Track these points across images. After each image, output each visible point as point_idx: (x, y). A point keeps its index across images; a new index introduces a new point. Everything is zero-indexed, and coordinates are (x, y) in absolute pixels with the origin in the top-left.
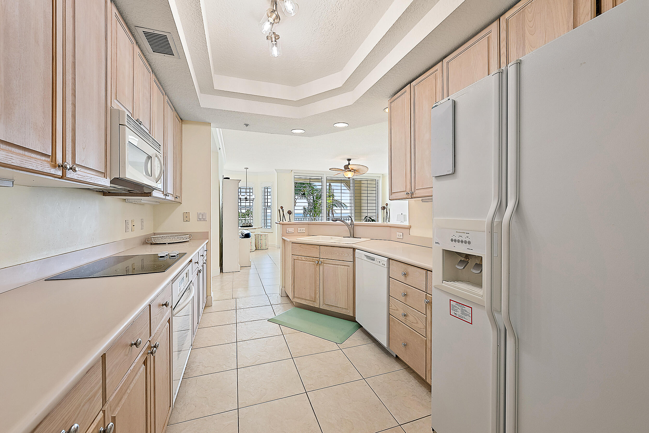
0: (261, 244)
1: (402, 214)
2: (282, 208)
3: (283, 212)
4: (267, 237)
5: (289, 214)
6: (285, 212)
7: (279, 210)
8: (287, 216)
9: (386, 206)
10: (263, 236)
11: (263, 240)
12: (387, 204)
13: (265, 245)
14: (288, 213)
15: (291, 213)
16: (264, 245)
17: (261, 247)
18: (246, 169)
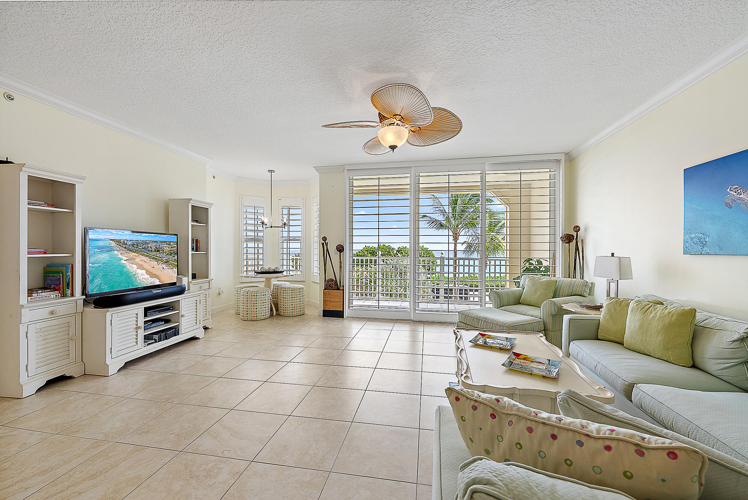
0: (285, 307)
2: (324, 239)
3: (327, 247)
5: (339, 251)
7: (323, 244)
8: (336, 256)
9: (574, 234)
12: (578, 229)
14: (337, 249)
15: (343, 250)
17: (284, 311)
18: (271, 172)
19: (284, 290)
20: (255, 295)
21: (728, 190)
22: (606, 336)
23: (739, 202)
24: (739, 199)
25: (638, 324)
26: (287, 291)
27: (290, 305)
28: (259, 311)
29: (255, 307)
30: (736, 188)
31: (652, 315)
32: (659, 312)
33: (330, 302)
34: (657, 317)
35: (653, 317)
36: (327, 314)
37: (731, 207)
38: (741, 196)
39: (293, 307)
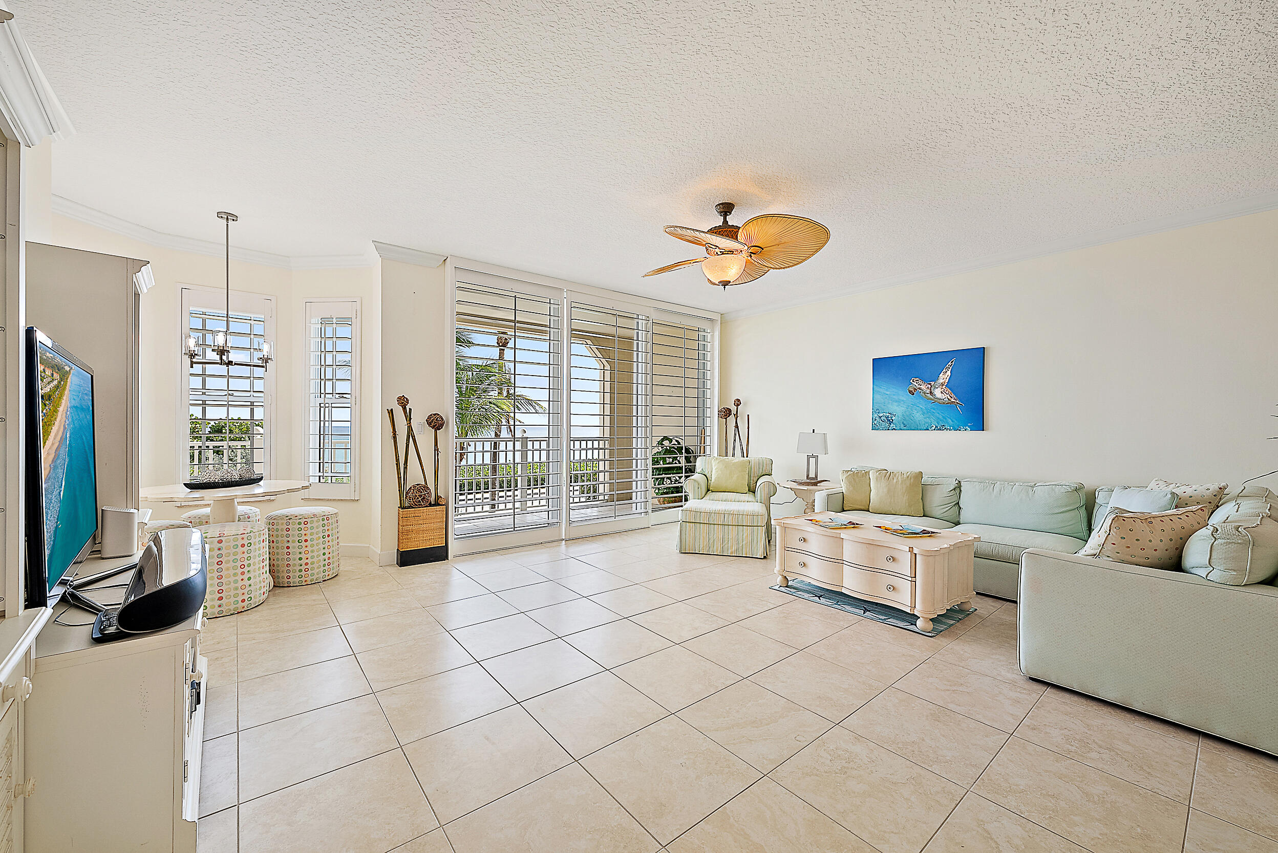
0: (303, 562)
1: (814, 430)
2: (403, 402)
3: (409, 418)
4: (335, 525)
5: (433, 427)
6: (419, 420)
7: (391, 412)
8: (425, 437)
9: (733, 408)
10: (315, 525)
11: (315, 542)
12: (738, 403)
13: (322, 563)
14: (429, 424)
15: (442, 425)
16: (315, 565)
17: (303, 573)
18: (226, 217)
19: (302, 521)
20: (246, 542)
21: (911, 381)
22: (854, 506)
23: (920, 391)
24: (920, 389)
25: (885, 490)
26: (312, 522)
27: (318, 556)
28: (255, 584)
29: (246, 577)
30: (917, 380)
31: (895, 481)
32: (899, 477)
33: (418, 532)
34: (900, 482)
35: (897, 482)
36: (407, 559)
37: (913, 394)
38: (921, 387)
39: (327, 560)
